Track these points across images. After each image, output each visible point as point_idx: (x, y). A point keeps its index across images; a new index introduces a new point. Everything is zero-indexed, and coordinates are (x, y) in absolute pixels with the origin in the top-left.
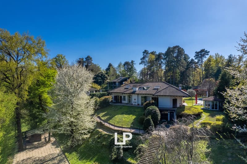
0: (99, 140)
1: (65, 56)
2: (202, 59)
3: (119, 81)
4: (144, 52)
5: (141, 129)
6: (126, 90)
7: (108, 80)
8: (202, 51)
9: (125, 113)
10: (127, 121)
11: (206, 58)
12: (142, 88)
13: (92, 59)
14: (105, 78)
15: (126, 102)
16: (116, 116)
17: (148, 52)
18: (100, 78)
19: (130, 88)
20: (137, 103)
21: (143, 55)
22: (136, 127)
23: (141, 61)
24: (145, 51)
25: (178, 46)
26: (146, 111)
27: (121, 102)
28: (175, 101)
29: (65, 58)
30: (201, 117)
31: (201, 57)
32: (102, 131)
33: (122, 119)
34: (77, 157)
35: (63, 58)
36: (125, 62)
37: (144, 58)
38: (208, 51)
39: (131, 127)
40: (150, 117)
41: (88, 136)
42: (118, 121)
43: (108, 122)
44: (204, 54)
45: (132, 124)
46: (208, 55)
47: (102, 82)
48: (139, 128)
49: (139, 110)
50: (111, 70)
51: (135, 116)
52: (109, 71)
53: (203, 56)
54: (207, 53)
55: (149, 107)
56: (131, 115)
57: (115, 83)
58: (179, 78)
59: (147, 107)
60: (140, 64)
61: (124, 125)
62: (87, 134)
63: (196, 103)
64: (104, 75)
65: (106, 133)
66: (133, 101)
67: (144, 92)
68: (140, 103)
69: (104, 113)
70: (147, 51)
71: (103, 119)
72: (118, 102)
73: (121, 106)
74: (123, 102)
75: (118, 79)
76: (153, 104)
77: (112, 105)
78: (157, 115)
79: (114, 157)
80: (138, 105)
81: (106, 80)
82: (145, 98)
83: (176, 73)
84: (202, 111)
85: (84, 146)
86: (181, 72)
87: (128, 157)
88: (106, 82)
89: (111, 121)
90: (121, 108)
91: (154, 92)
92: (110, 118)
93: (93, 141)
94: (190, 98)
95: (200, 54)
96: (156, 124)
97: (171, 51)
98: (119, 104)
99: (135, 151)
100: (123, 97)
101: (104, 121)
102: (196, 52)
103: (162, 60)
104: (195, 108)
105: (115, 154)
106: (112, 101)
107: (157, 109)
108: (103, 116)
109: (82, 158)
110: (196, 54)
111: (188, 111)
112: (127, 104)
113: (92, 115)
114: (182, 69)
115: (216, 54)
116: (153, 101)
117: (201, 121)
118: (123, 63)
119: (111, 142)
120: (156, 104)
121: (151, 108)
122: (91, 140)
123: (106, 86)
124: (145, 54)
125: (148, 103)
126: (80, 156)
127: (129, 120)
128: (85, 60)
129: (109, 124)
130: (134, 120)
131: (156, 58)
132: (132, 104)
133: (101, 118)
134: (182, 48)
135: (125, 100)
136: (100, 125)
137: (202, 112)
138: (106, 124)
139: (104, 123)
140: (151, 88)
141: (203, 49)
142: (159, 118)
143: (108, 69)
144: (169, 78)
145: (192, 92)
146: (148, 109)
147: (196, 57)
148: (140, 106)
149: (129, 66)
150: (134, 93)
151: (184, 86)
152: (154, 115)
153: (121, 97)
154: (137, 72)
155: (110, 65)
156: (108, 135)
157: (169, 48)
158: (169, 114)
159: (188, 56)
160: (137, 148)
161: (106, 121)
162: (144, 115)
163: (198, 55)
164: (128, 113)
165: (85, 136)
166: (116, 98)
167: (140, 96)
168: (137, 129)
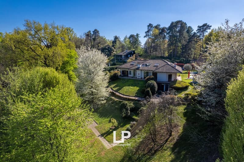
0: (113, 105)
1: (73, 29)
2: (203, 33)
3: (125, 54)
4: (148, 26)
5: (143, 97)
6: (132, 66)
7: (114, 53)
8: (205, 25)
9: (131, 85)
10: (132, 91)
11: (208, 33)
12: (145, 65)
13: (99, 32)
14: (112, 50)
15: (132, 75)
16: (124, 88)
17: (153, 26)
18: (107, 51)
19: (135, 64)
20: (140, 77)
21: (148, 28)
22: (139, 95)
23: (146, 34)
24: (150, 24)
25: (182, 21)
26: (147, 84)
27: (127, 76)
28: (170, 76)
29: (73, 30)
30: (187, 90)
31: (203, 31)
32: (114, 98)
33: (129, 90)
34: (98, 116)
35: (71, 31)
36: (130, 35)
37: (148, 31)
38: (210, 26)
39: (136, 95)
40: (149, 89)
41: (105, 102)
42: (125, 91)
43: (119, 92)
44: (206, 28)
45: (136, 93)
46: (210, 29)
47: (109, 55)
48: (141, 96)
49: (142, 83)
50: (118, 42)
51: (139, 87)
52: (116, 44)
53: (205, 30)
54: (209, 27)
55: (149, 82)
56: (136, 87)
57: (121, 56)
58: (180, 51)
59: (148, 81)
60: (144, 37)
61: (130, 94)
62: (103, 101)
63: (189, 77)
64: (111, 48)
65: (117, 100)
66: (137, 76)
67: (146, 68)
68: (143, 77)
69: (114, 85)
70: (152, 24)
71: (114, 89)
72: (125, 76)
73: (128, 79)
74: (129, 75)
75: (124, 52)
76: (152, 79)
77: (120, 78)
78: (155, 87)
79: (124, 115)
80: (142, 78)
81: (112, 53)
82: (147, 73)
83: (178, 47)
84: (189, 84)
85: (102, 109)
86: (183, 45)
87: (133, 115)
88: (113, 54)
89: (120, 91)
90: (128, 81)
91: (154, 69)
92: (120, 89)
93: (109, 105)
94: (186, 71)
95: (202, 29)
96: (153, 94)
97: (174, 25)
98: (126, 78)
99: (138, 112)
100: (129, 72)
101: (115, 91)
102: (198, 27)
103: (165, 34)
104: (185, 82)
105: (125, 114)
106: (120, 75)
107: (155, 83)
108: (114, 87)
109: (101, 116)
110: (198, 28)
111: (178, 84)
112: (132, 77)
113: (108, 87)
114: (184, 43)
115: (219, 27)
116: (153, 77)
117: (186, 92)
118: (128, 36)
119: (121, 106)
120: (155, 79)
121: (150, 82)
122: (107, 105)
123: (112, 58)
124: (150, 28)
125: (149, 78)
126: (100, 115)
127: (134, 91)
128: (92, 33)
129: (120, 93)
130: (137, 90)
131: (160, 32)
132: (136, 78)
133: (113, 89)
134: (185, 22)
135: (130, 74)
136: (113, 94)
137: (189, 86)
138: (117, 94)
139: (115, 93)
140: (152, 65)
141: (205, 24)
142: (156, 89)
143: (114, 42)
144: (171, 51)
145: (188, 66)
146: (149, 83)
147: (198, 31)
148: (143, 79)
149: (134, 39)
150: (138, 69)
151: (185, 59)
152: (152, 87)
153: (127, 71)
154: (142, 45)
155: (116, 38)
156: (119, 101)
157: (172, 23)
158: (165, 86)
159: (192, 29)
160: (140, 110)
161: (117, 91)
162: (145, 87)
163: (200, 29)
164: (134, 85)
165: (103, 102)
166: (123, 72)
167: (143, 72)
168: (140, 97)
